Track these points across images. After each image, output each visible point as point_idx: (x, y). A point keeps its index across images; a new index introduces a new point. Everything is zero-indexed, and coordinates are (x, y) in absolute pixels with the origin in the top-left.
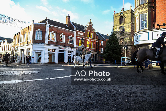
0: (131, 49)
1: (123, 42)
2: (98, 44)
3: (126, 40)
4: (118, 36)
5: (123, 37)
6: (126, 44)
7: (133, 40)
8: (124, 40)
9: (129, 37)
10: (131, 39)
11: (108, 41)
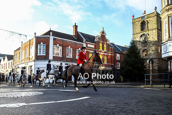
0: (158, 62)
1: (146, 55)
2: (113, 58)
3: (150, 52)
4: (139, 47)
5: (146, 48)
6: (151, 57)
7: (159, 52)
8: (147, 52)
9: (154, 47)
10: (157, 50)
11: (127, 54)
